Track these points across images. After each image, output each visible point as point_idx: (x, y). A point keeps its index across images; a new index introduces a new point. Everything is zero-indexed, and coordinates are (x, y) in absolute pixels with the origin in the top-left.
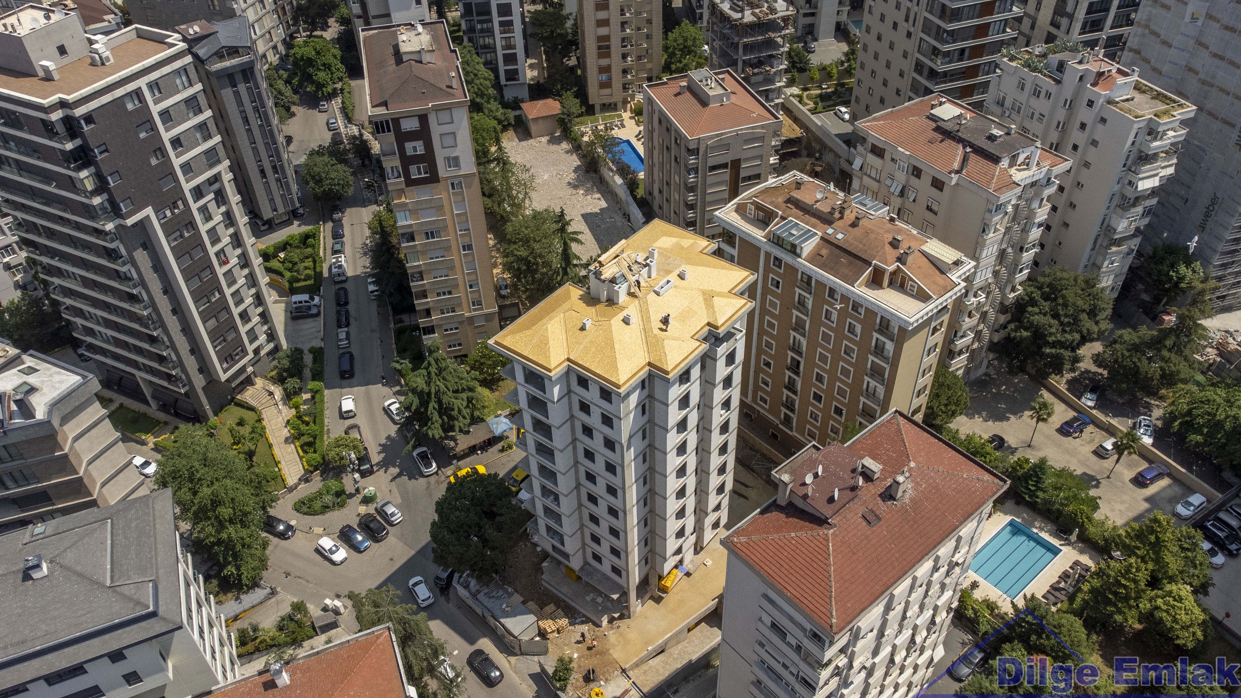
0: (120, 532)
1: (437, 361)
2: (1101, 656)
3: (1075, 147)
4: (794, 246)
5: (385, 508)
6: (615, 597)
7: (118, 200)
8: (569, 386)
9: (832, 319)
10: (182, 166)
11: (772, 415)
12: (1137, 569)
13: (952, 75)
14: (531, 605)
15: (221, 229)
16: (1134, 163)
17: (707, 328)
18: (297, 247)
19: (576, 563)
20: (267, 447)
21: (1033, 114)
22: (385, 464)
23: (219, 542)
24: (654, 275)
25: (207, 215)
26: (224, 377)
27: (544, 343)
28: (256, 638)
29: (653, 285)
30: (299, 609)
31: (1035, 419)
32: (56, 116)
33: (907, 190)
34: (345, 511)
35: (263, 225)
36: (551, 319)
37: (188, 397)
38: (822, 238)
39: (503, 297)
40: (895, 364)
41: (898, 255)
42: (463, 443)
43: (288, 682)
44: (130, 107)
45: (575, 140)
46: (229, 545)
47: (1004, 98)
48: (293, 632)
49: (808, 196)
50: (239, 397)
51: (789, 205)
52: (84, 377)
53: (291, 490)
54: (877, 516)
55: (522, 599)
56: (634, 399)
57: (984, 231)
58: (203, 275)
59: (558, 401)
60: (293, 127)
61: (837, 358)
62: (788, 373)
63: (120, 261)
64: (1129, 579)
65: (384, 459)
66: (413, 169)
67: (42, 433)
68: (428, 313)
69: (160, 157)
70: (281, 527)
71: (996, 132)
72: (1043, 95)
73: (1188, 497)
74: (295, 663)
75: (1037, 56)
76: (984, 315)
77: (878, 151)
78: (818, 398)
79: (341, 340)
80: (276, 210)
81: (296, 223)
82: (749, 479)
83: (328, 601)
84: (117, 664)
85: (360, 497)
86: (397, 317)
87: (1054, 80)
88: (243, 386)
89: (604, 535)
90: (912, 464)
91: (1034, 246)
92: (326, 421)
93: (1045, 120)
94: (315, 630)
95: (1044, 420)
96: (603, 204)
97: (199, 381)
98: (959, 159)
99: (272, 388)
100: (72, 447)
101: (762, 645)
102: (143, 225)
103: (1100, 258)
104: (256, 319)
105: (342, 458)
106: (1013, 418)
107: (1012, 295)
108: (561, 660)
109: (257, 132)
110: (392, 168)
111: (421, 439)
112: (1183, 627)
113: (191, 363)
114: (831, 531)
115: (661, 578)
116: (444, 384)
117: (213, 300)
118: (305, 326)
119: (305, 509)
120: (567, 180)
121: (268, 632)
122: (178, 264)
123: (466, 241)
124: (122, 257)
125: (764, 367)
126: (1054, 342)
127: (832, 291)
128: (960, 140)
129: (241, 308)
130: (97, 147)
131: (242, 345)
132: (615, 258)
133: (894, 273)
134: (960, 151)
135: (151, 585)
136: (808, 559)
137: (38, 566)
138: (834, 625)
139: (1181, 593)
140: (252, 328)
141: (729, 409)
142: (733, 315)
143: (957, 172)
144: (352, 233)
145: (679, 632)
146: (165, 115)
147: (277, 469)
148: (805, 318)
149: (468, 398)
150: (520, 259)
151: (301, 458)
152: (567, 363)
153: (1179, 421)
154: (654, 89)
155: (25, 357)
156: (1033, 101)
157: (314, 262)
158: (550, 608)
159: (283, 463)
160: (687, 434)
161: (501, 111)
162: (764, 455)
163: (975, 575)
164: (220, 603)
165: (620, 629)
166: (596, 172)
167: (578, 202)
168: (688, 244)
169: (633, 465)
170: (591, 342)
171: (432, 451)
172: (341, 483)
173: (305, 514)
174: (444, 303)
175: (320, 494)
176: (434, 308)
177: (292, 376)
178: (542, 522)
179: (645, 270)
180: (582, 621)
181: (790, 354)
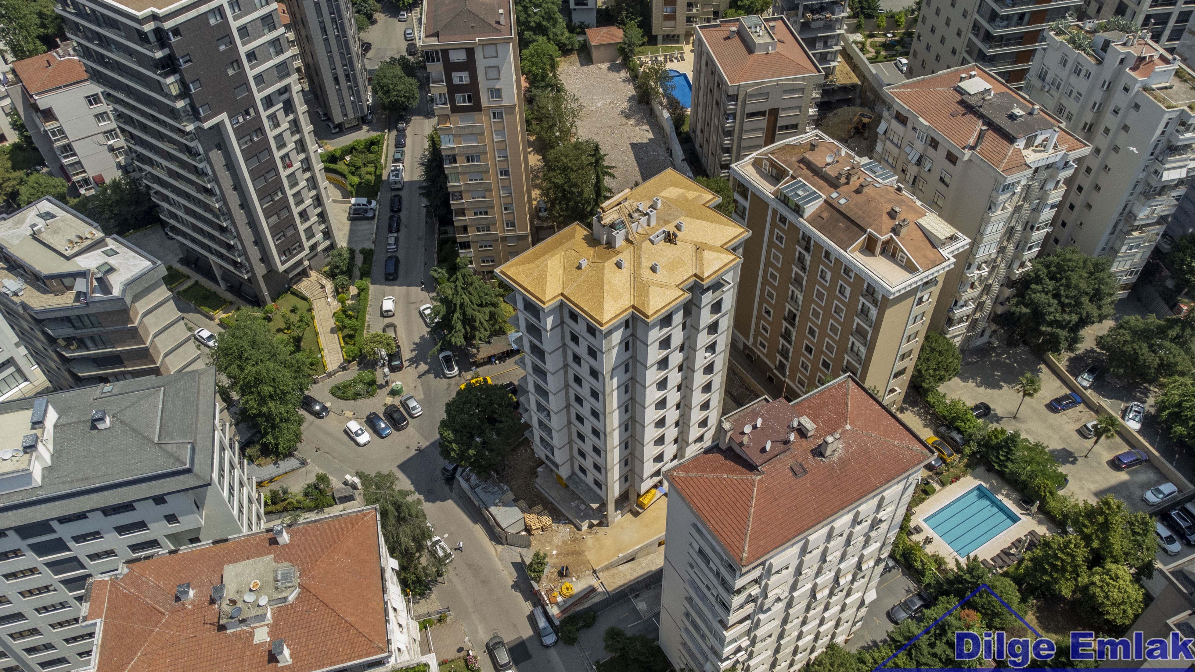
0: (170, 399)
1: (464, 276)
2: (1037, 618)
3: (1107, 131)
4: (797, 205)
5: (408, 402)
6: (595, 506)
7: (197, 106)
8: (562, 317)
9: (826, 279)
10: (255, 78)
11: (769, 360)
12: (1075, 545)
13: (1009, 39)
14: (522, 502)
15: (287, 136)
16: (1162, 153)
17: (694, 279)
18: (362, 152)
19: (564, 472)
20: (314, 335)
21: (1071, 91)
22: (414, 361)
23: (260, 414)
24: (653, 223)
25: (275, 122)
26: (281, 268)
27: (542, 278)
28: (285, 500)
29: (650, 233)
30: (323, 480)
31: (1021, 393)
32: (148, 27)
33: (923, 159)
34: (374, 400)
35: (335, 128)
36: (552, 256)
37: (251, 283)
38: (826, 201)
39: (539, 218)
40: (877, 327)
41: (893, 226)
42: (484, 351)
43: (288, 541)
44: (212, 22)
45: (633, 70)
46: (269, 417)
47: (1046, 72)
48: (317, 499)
49: (818, 158)
50: (295, 287)
51: (801, 165)
52: (154, 263)
53: (330, 375)
54: (804, 469)
55: (514, 497)
56: (617, 337)
57: (990, 208)
58: (268, 176)
59: (551, 330)
60: (372, 34)
61: (827, 316)
62: (785, 324)
63: (198, 158)
64: (1067, 554)
65: (416, 356)
66: (458, 97)
67: (117, 308)
68: (465, 229)
69: (236, 68)
70: (318, 408)
71: (1018, 111)
72: (1083, 73)
73: (1160, 484)
74: (297, 527)
75: (1087, 32)
76: (987, 289)
77: (902, 119)
78: (809, 350)
79: (390, 244)
80: (346, 115)
81: (365, 128)
83: (348, 477)
84: (159, 506)
85: (388, 389)
86: (443, 228)
87: (1097, 60)
88: (299, 277)
89: (588, 451)
90: (848, 427)
91: (1046, 225)
92: (368, 317)
93: (1082, 98)
94: (335, 501)
95: (1030, 395)
96: (651, 136)
97: (260, 270)
98: (976, 135)
99: (324, 281)
100: (141, 321)
101: (692, 567)
102: (218, 128)
103: (1118, 243)
104: (314, 219)
105: (375, 353)
106: (1005, 387)
107: (1021, 270)
108: (537, 555)
109: (333, 42)
110: (440, 95)
111: (447, 345)
112: (1113, 604)
113: (254, 253)
114: (759, 477)
115: (639, 496)
116: (469, 298)
117: (276, 199)
118: (360, 228)
119: (339, 393)
120: (619, 109)
121: (296, 496)
122: (246, 165)
123: (504, 166)
124: (200, 155)
125: (765, 315)
126: (1052, 321)
127: (827, 254)
128: (981, 116)
129: (301, 207)
130: (182, 57)
131: (300, 241)
132: (617, 205)
133: (886, 243)
134: (980, 126)
135: (189, 446)
136: (733, 499)
137: (102, 419)
138: (744, 559)
139: (1119, 572)
140: (310, 227)
141: (714, 353)
142: (720, 269)
143: (972, 148)
144: (413, 143)
145: (650, 545)
146: (243, 30)
147: (319, 356)
148: (803, 274)
149: (490, 312)
150: (556, 186)
151: (342, 348)
152: (561, 297)
153: (1168, 411)
154: (705, 31)
155: (108, 240)
156: (1073, 79)
157: (376, 167)
158: (540, 507)
159: (326, 351)
160: (668, 372)
161: (567, 34)
163: (932, 531)
164: (259, 465)
165: (598, 535)
166: (648, 103)
167: (626, 131)
168: (693, 196)
169: (615, 394)
170: (584, 281)
171: (455, 356)
172: (374, 374)
173: (339, 398)
174: (481, 222)
175: (355, 382)
176: (471, 226)
177: (342, 273)
178: (537, 433)
179: (644, 219)
180: (565, 523)
181: (788, 306)
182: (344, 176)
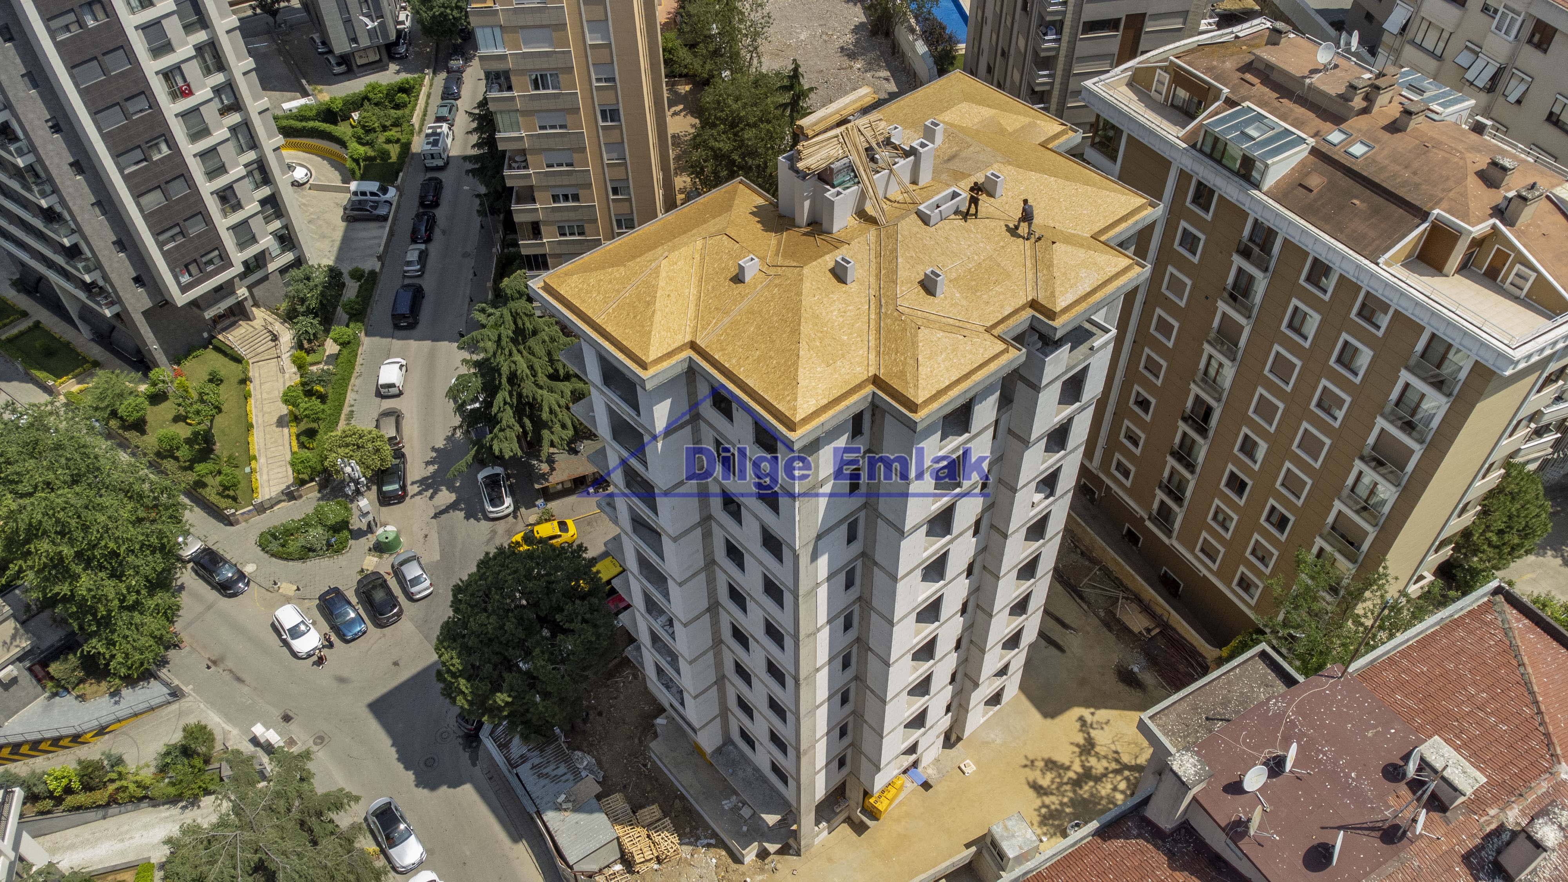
4: (1248, 163)
5: (404, 568)
6: (771, 819)
8: (692, 403)
9: (1305, 330)
11: (1136, 500)
14: (617, 799)
15: (174, 28)
17: (1029, 313)
18: (380, 106)
19: (707, 741)
20: (243, 428)
22: (429, 484)
24: (925, 178)
26: (181, 299)
27: (644, 303)
28: (113, 780)
29: (918, 199)
30: (196, 738)
33: (1506, 76)
34: (341, 560)
35: (338, 65)
36: (673, 249)
37: (122, 325)
38: (1314, 151)
41: (1497, 201)
42: (564, 468)
49: (1293, 59)
50: (220, 337)
51: (1248, 76)
53: (261, 509)
55: (598, 789)
58: (132, 107)
61: (1297, 413)
62: (1183, 427)
65: (434, 475)
68: (535, 230)
70: (227, 574)
78: (1237, 484)
79: (409, 263)
80: (356, 42)
81: (393, 67)
82: (1070, 611)
83: (258, 730)
85: (371, 539)
88: (229, 318)
89: (758, 705)
90: (1564, 771)
92: (350, 396)
94: (220, 782)
96: (892, 86)
97: (136, 300)
99: (278, 327)
104: (253, 207)
111: (489, 455)
113: (118, 266)
115: (868, 793)
116: (528, 361)
117: (156, 157)
118: (362, 234)
119: (274, 546)
120: (837, 45)
121: (138, 772)
122: (72, 77)
123: (609, 99)
125: (1136, 409)
127: (1319, 269)
129: (220, 182)
131: (219, 246)
132: (839, 124)
133: (1479, 243)
140: (245, 222)
141: (1052, 494)
142: (1093, 292)
144: (473, 91)
147: (247, 470)
148: (1241, 320)
151: (293, 455)
152: (689, 353)
157: (403, 132)
158: (652, 811)
159: (262, 460)
160: (951, 542)
162: (1107, 573)
164: (82, 698)
165: (777, 874)
166: (888, 34)
167: (849, 79)
168: (1018, 125)
169: (823, 593)
170: (751, 312)
171: (508, 477)
172: (347, 509)
173: (272, 555)
174: (566, 215)
175: (306, 524)
176: (547, 223)
177: (309, 312)
178: (649, 658)
179: (904, 165)
180: (709, 846)
181: (1194, 389)
182: (343, 144)
